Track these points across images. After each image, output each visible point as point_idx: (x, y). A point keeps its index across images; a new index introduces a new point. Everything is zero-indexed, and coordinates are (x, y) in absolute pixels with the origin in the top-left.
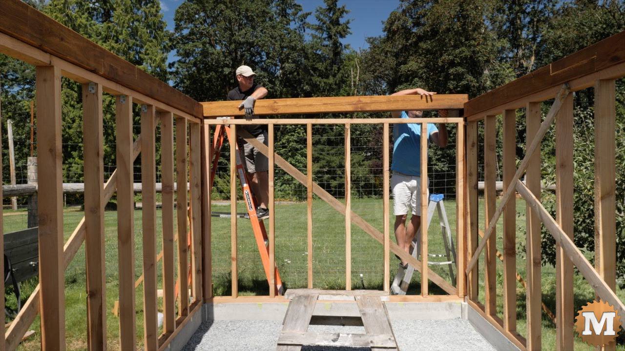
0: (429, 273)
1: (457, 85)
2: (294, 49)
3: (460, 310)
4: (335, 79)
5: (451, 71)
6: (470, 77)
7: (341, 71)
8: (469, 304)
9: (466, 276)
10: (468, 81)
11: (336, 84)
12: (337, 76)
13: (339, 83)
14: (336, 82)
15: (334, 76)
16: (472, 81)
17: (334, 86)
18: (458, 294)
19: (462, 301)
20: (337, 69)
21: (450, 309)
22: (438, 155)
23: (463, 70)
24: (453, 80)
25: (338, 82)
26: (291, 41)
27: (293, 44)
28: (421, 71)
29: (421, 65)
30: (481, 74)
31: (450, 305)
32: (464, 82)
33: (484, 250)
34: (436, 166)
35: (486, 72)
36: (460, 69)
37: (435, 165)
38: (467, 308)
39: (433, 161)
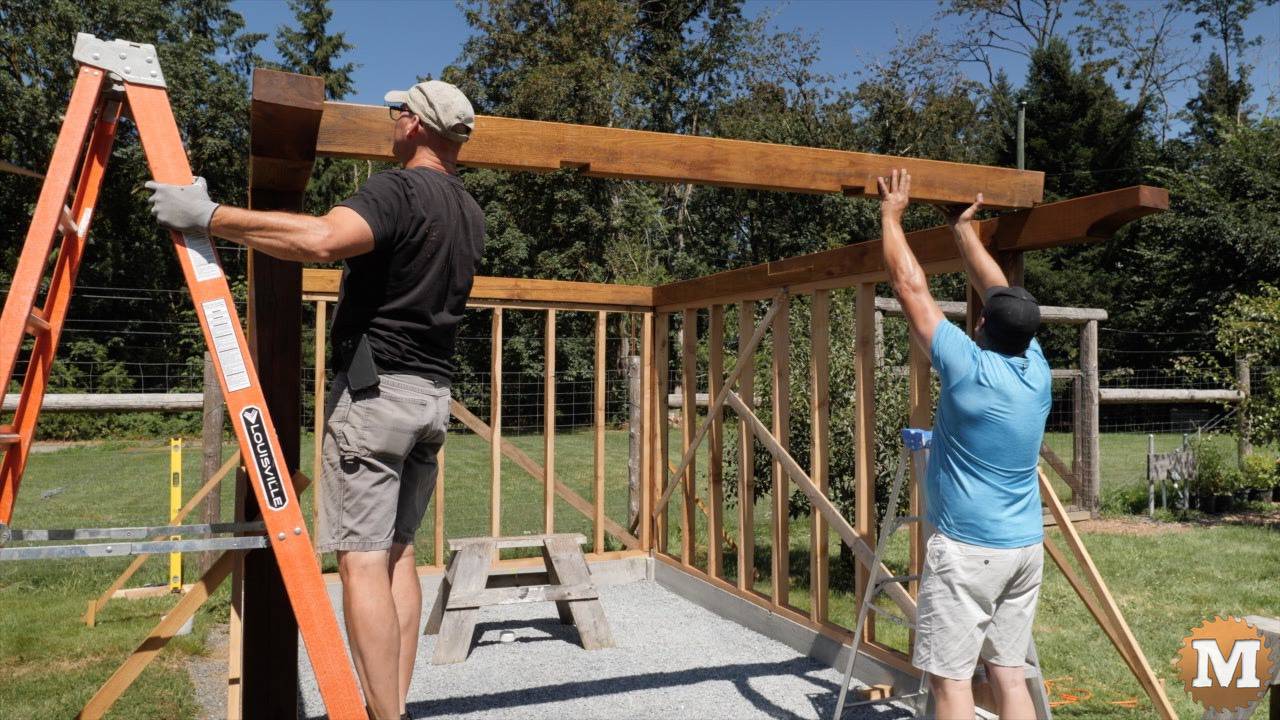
0: (605, 522)
1: (568, 222)
2: (228, 108)
3: (645, 569)
4: (319, 182)
5: (559, 195)
6: (590, 210)
7: (331, 167)
8: (657, 558)
9: (653, 520)
10: (586, 216)
11: (320, 194)
12: (324, 178)
13: (328, 193)
14: (320, 188)
15: (317, 176)
16: (594, 217)
17: (316, 198)
18: (641, 547)
19: (647, 556)
20: (323, 163)
21: (632, 568)
22: (532, 349)
23: (580, 197)
24: (563, 211)
25: (324, 189)
26: (220, 92)
27: (226, 98)
28: (501, 189)
29: (502, 177)
30: (608, 203)
31: (632, 563)
32: (581, 219)
33: (681, 480)
34: (528, 369)
35: (616, 201)
36: (575, 195)
37: (528, 366)
38: (653, 564)
39: (523, 360)
